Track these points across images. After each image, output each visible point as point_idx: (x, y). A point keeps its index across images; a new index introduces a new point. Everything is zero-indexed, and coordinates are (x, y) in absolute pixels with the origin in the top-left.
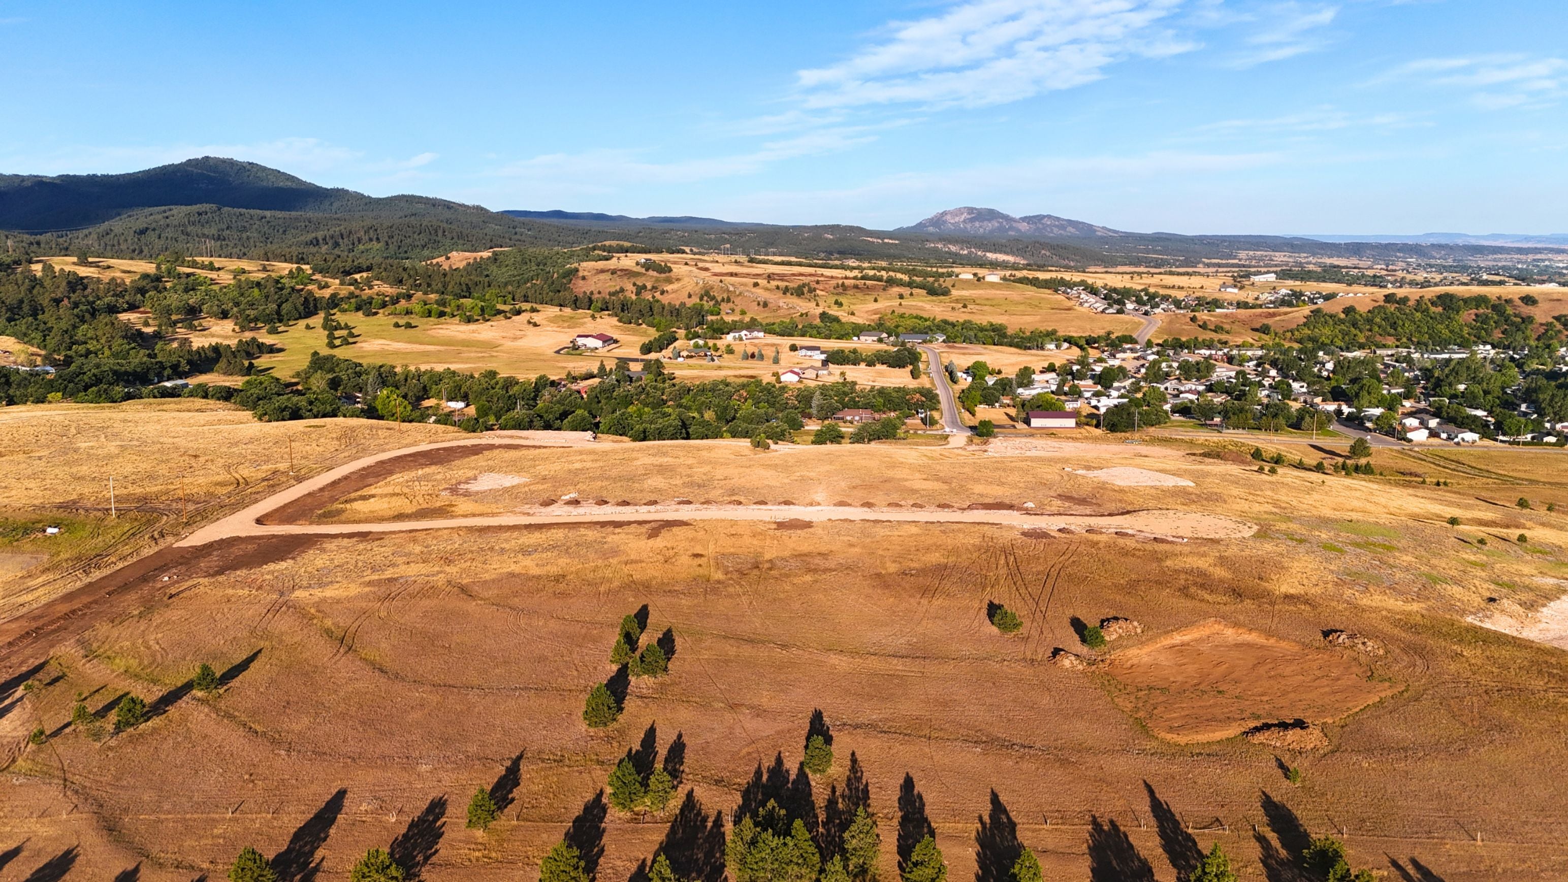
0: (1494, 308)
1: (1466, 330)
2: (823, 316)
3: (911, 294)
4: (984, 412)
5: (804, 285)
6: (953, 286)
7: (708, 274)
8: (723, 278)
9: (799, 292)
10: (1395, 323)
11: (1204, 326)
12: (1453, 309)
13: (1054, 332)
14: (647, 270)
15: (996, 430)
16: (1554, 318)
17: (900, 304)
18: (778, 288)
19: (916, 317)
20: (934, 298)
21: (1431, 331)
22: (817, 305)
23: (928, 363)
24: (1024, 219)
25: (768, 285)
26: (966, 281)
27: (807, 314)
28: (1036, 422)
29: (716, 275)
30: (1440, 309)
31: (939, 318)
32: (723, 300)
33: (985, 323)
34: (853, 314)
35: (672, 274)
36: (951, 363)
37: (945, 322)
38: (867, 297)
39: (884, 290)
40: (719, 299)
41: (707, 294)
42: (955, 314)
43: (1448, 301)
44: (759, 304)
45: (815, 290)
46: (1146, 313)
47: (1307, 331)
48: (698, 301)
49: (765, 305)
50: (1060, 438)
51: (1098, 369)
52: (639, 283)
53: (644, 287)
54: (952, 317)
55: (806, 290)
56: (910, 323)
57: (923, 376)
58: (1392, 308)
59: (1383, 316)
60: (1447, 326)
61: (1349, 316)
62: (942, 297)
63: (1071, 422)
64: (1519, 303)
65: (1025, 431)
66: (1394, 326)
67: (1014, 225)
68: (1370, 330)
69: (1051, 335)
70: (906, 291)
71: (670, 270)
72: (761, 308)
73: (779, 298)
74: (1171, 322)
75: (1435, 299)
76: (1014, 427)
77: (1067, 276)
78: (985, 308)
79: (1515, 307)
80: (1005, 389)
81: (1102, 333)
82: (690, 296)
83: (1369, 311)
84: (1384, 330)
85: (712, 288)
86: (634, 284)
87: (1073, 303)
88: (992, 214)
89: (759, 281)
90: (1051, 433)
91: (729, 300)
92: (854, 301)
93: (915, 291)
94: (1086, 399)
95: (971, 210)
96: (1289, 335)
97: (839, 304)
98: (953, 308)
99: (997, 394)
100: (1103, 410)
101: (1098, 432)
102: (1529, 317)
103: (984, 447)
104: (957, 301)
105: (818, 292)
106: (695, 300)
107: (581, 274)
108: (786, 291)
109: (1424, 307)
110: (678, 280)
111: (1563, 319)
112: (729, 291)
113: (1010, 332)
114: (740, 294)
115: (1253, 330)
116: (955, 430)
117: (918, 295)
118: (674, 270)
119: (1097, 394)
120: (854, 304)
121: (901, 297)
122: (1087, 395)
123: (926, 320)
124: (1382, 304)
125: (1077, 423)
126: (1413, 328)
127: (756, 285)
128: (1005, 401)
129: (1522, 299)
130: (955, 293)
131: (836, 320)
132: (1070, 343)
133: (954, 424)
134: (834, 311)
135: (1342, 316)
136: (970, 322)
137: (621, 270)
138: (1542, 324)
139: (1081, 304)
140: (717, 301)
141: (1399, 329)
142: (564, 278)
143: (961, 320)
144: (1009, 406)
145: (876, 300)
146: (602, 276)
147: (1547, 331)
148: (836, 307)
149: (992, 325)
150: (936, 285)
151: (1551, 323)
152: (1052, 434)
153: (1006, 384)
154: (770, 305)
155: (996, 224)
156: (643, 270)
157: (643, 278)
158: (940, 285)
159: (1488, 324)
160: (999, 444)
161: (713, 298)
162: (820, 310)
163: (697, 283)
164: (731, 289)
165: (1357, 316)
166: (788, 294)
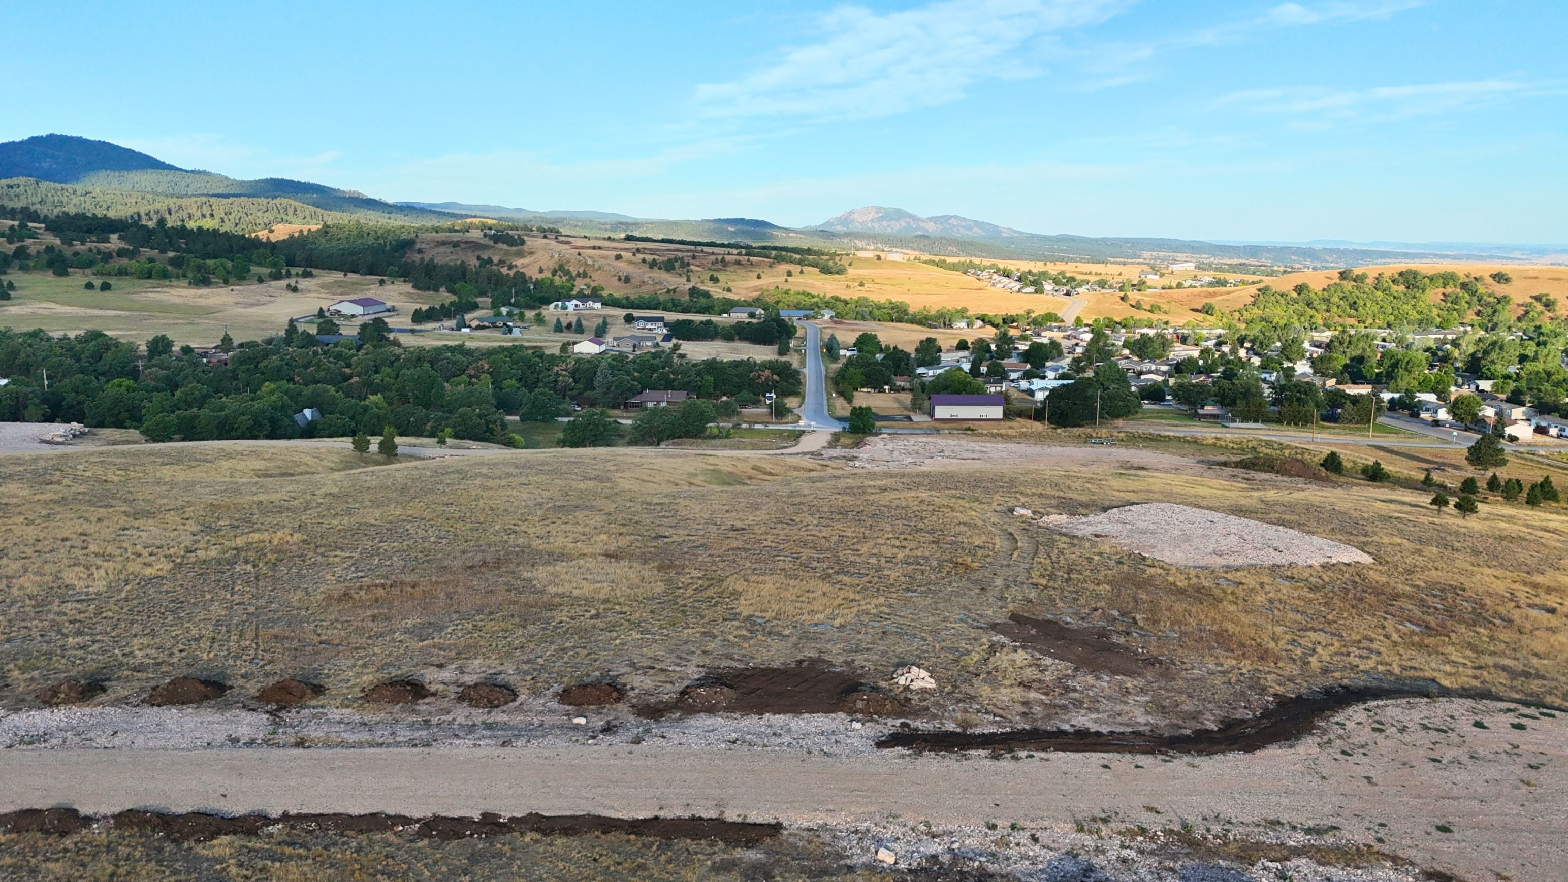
0: (1464, 286)
1: (1435, 311)
2: (693, 291)
3: (802, 272)
4: (865, 398)
5: (676, 259)
6: (850, 265)
7: (567, 247)
8: (581, 251)
9: (669, 266)
10: (1355, 303)
11: (1137, 306)
12: (1418, 287)
13: (965, 310)
14: (496, 243)
15: (878, 424)
16: (1532, 297)
17: (786, 281)
18: (644, 261)
19: (803, 294)
20: (828, 276)
21: (1396, 312)
22: (688, 280)
23: (804, 339)
24: (931, 219)
25: (633, 259)
26: (866, 260)
27: (674, 291)
28: (942, 412)
29: (576, 248)
30: (1402, 288)
31: (829, 296)
32: (578, 275)
33: (883, 301)
34: (729, 290)
35: (525, 247)
36: (833, 338)
37: (837, 299)
38: (750, 274)
39: (770, 266)
40: (574, 274)
41: (561, 268)
42: (850, 291)
43: (1411, 278)
44: (620, 279)
45: (688, 264)
46: (1068, 294)
47: (1256, 312)
48: (550, 275)
49: (627, 280)
50: (981, 435)
51: (1023, 347)
52: (485, 257)
53: (490, 261)
54: (845, 295)
55: (677, 265)
56: (793, 299)
57: (792, 352)
58: (1348, 285)
59: (1341, 295)
60: (1414, 306)
61: (1303, 295)
62: (836, 276)
63: (997, 412)
64: (1491, 281)
65: (925, 425)
66: (1353, 306)
67: (922, 224)
68: (1328, 311)
69: (962, 313)
70: (794, 269)
71: (523, 242)
72: (622, 284)
73: (644, 273)
74: (1098, 301)
75: (1397, 276)
76: (909, 419)
77: (977, 261)
78: (884, 287)
79: (1487, 286)
80: (898, 367)
81: (1021, 312)
82: (541, 271)
83: (1324, 290)
84: (1344, 311)
85: (569, 262)
86: (479, 258)
87: (985, 284)
88: (900, 214)
89: (623, 254)
90: (966, 428)
91: (585, 275)
92: (734, 277)
93: (806, 269)
94: (1012, 381)
95: (879, 209)
96: (1237, 315)
97: (714, 280)
98: (847, 286)
99: (887, 373)
100: (1040, 396)
101: (1038, 426)
102: (1505, 297)
103: (854, 452)
104: (854, 280)
105: (692, 267)
106: (547, 274)
107: (417, 246)
108: (653, 264)
109: (1386, 285)
110: (531, 253)
111: (1544, 299)
112: (587, 265)
113: (911, 311)
114: (600, 268)
115: (1193, 310)
116: (813, 423)
117: (809, 273)
118: (528, 243)
119: (1028, 376)
120: (733, 281)
121: (789, 274)
122: (1014, 376)
123: (813, 297)
124: (1338, 281)
125: (1005, 414)
126: (1376, 308)
127: (618, 257)
128: (898, 383)
129: (1494, 277)
130: (851, 271)
131: (707, 295)
132: (983, 321)
133: (817, 414)
134: (708, 287)
135: (1295, 295)
136: (866, 299)
137: (466, 242)
138: (1518, 305)
139: (993, 285)
140: (571, 276)
141: (1360, 309)
142: (396, 251)
143: (855, 298)
144: (903, 389)
145: (759, 277)
146: (442, 249)
147: (1527, 312)
148: (711, 284)
149: (891, 303)
150: (831, 263)
151: (1531, 304)
152: (969, 429)
153: (900, 359)
154: (633, 281)
155: (904, 224)
156: (491, 243)
157: (490, 252)
158: (835, 263)
159: (1460, 305)
160: (881, 445)
161: (567, 273)
162: (690, 285)
163: (552, 257)
164: (590, 262)
165: (1312, 295)
166: (656, 269)
